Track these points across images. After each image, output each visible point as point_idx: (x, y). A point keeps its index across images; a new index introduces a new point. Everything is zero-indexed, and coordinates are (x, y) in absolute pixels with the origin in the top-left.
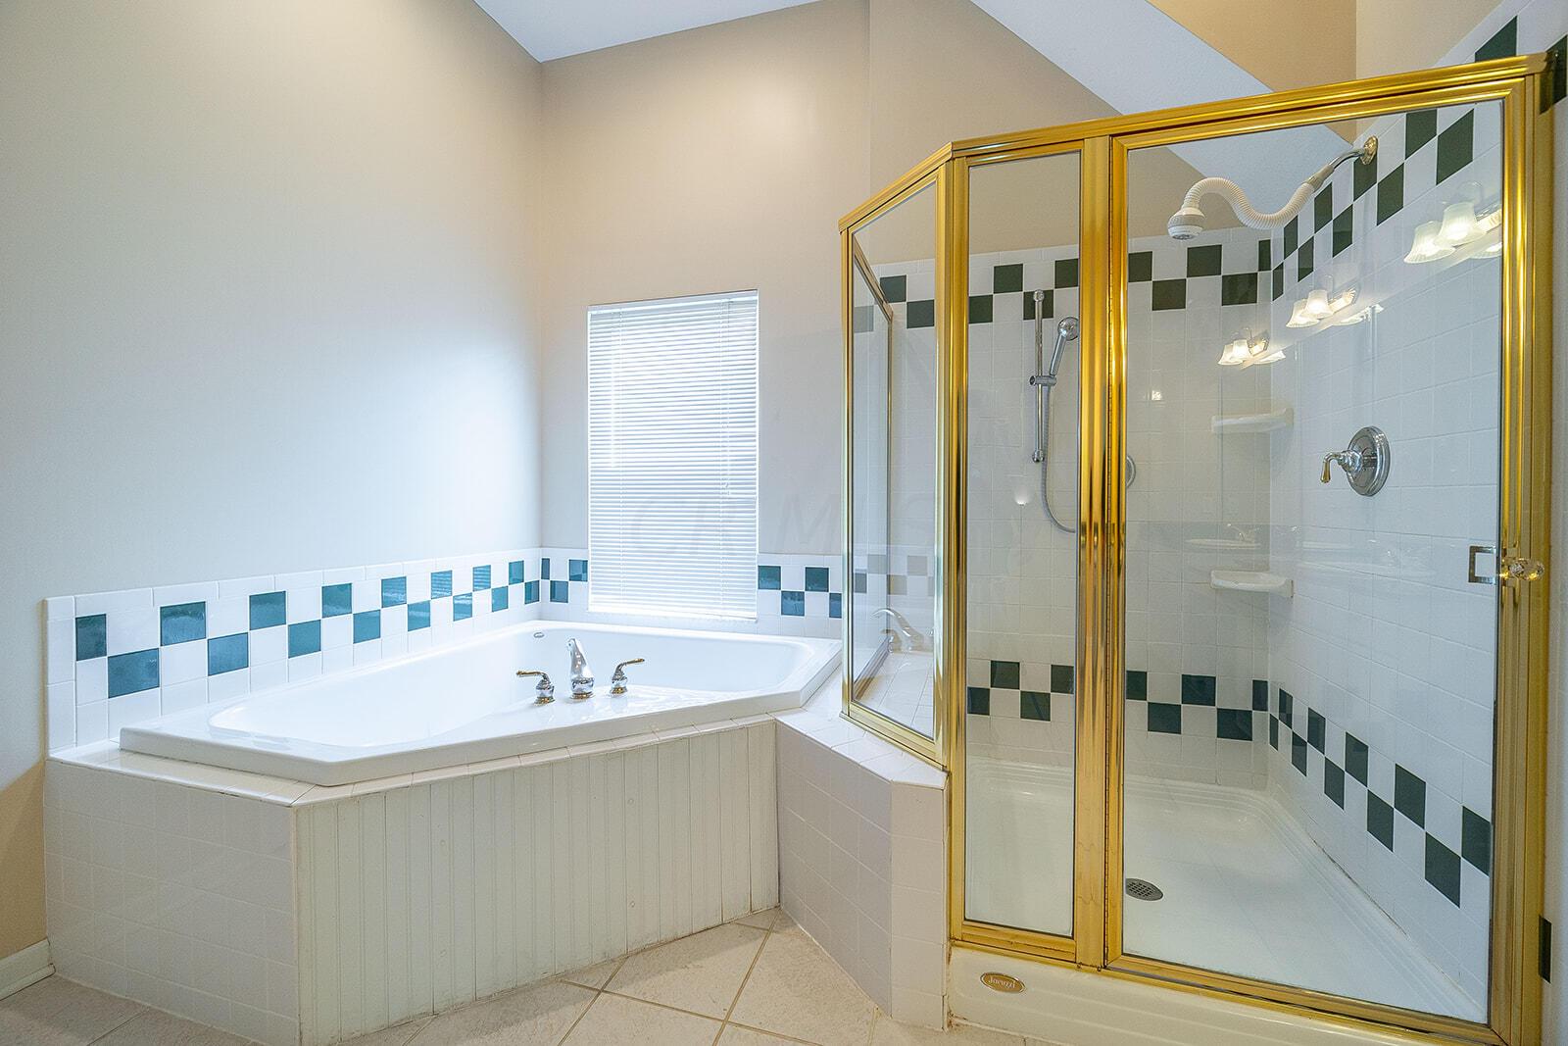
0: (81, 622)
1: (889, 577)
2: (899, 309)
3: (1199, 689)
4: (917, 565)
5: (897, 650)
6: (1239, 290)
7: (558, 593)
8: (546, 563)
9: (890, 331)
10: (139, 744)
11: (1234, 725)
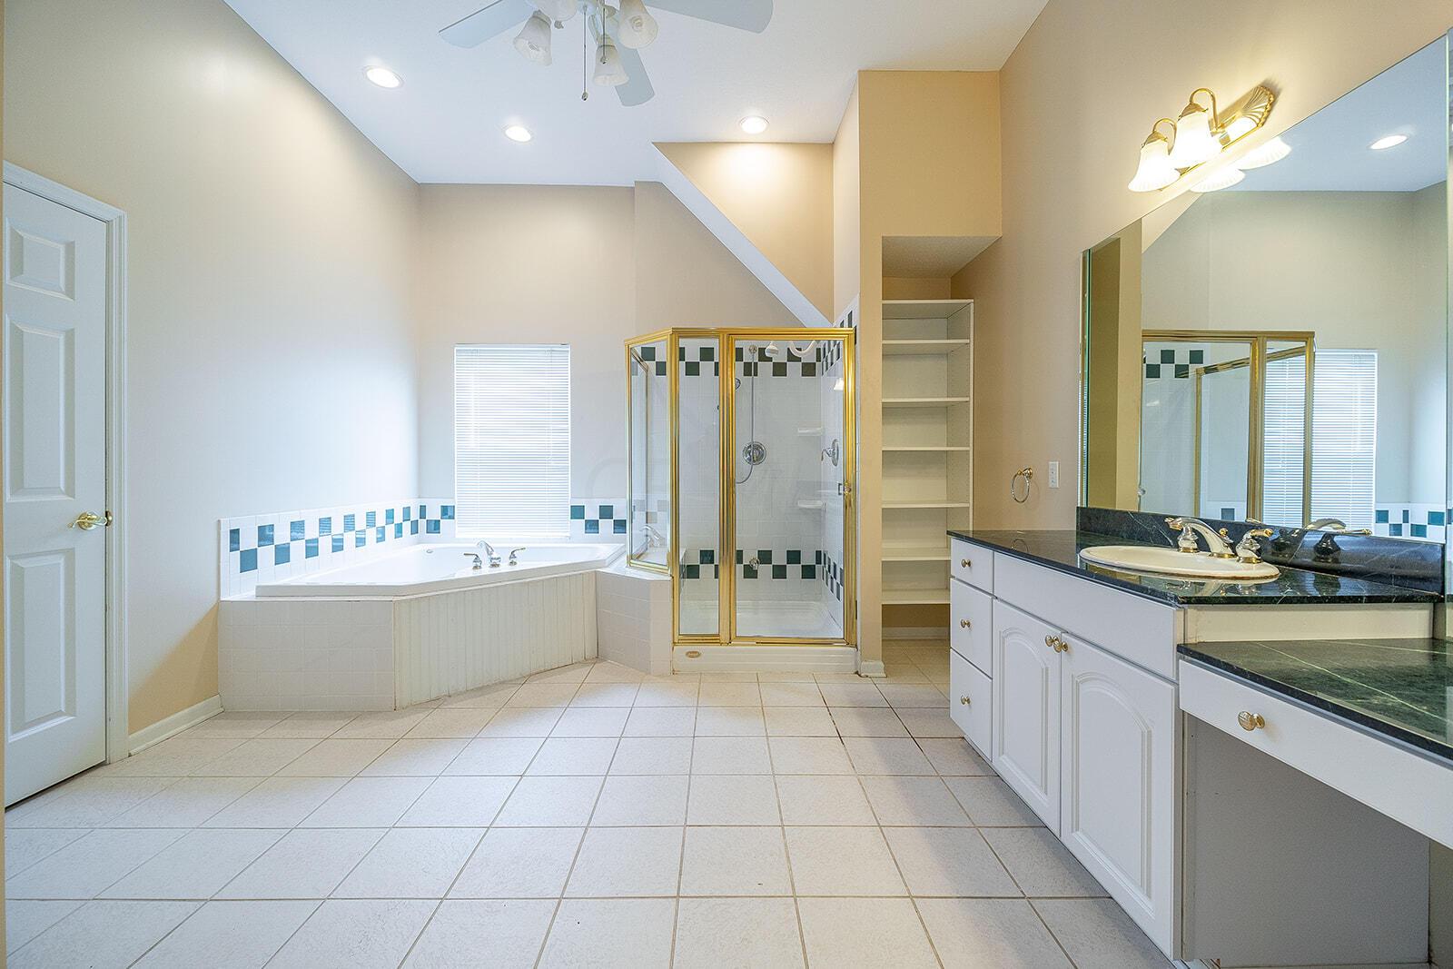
0: (232, 532)
1: (647, 513)
2: (652, 365)
3: (794, 557)
4: (661, 504)
5: (652, 546)
6: (809, 370)
7: (434, 527)
8: (423, 509)
9: (647, 377)
10: (262, 591)
11: (809, 572)
